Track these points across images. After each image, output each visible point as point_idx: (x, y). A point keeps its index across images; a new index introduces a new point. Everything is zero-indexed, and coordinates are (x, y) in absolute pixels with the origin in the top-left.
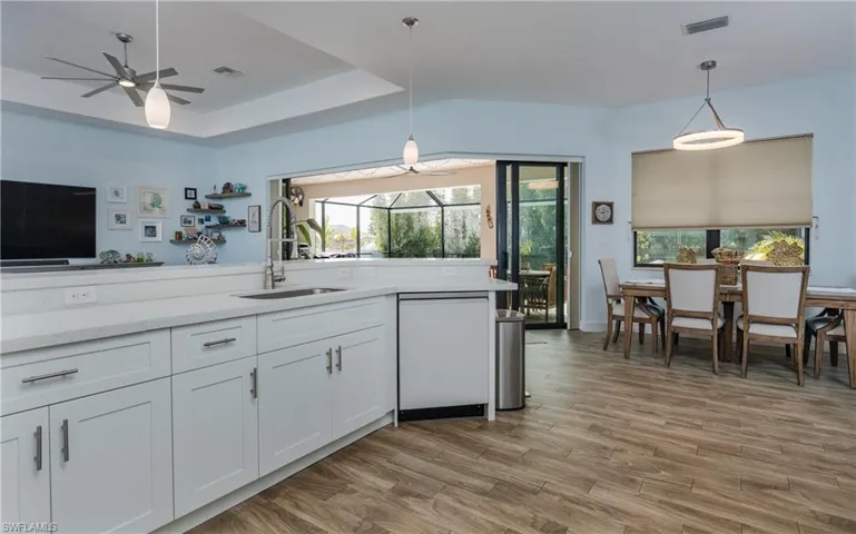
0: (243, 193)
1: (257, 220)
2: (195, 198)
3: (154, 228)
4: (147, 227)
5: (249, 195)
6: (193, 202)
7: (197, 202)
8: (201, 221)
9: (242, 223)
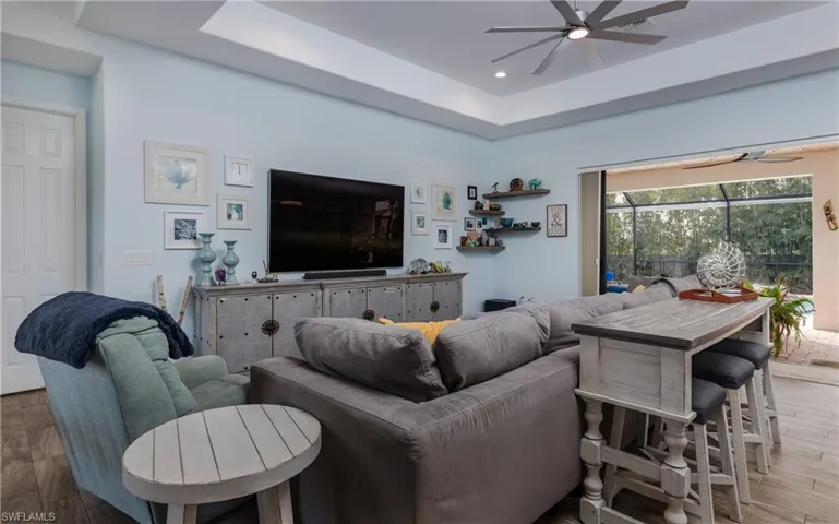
0: (537, 191)
1: (563, 221)
2: (475, 198)
3: (445, 232)
4: (440, 231)
5: (547, 192)
6: (473, 202)
7: (478, 203)
8: (480, 225)
9: (536, 226)
